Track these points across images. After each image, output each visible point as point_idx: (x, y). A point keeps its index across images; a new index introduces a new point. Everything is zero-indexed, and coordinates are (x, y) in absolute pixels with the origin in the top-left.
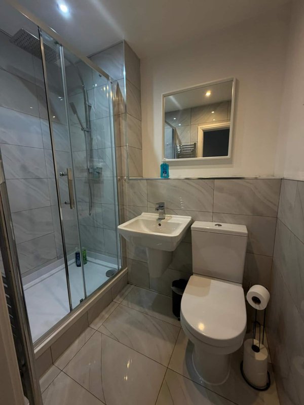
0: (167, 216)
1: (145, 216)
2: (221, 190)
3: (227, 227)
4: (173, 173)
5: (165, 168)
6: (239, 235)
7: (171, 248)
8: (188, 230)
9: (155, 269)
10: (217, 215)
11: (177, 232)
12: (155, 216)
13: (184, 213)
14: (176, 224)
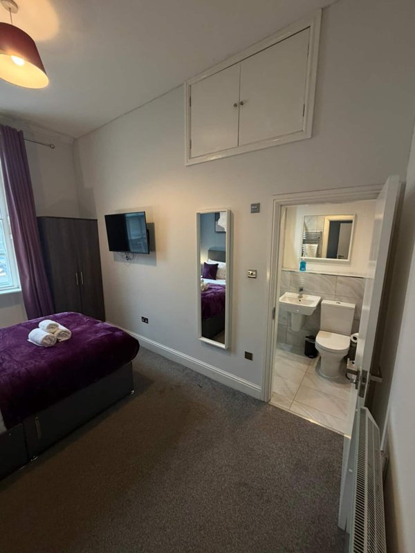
0: (303, 295)
1: (287, 294)
2: (341, 282)
3: (343, 304)
4: (309, 267)
5: (303, 265)
6: (351, 309)
7: (310, 313)
8: (319, 305)
9: (296, 325)
10: (338, 297)
11: (314, 305)
12: (296, 295)
13: (316, 294)
14: (311, 301)
